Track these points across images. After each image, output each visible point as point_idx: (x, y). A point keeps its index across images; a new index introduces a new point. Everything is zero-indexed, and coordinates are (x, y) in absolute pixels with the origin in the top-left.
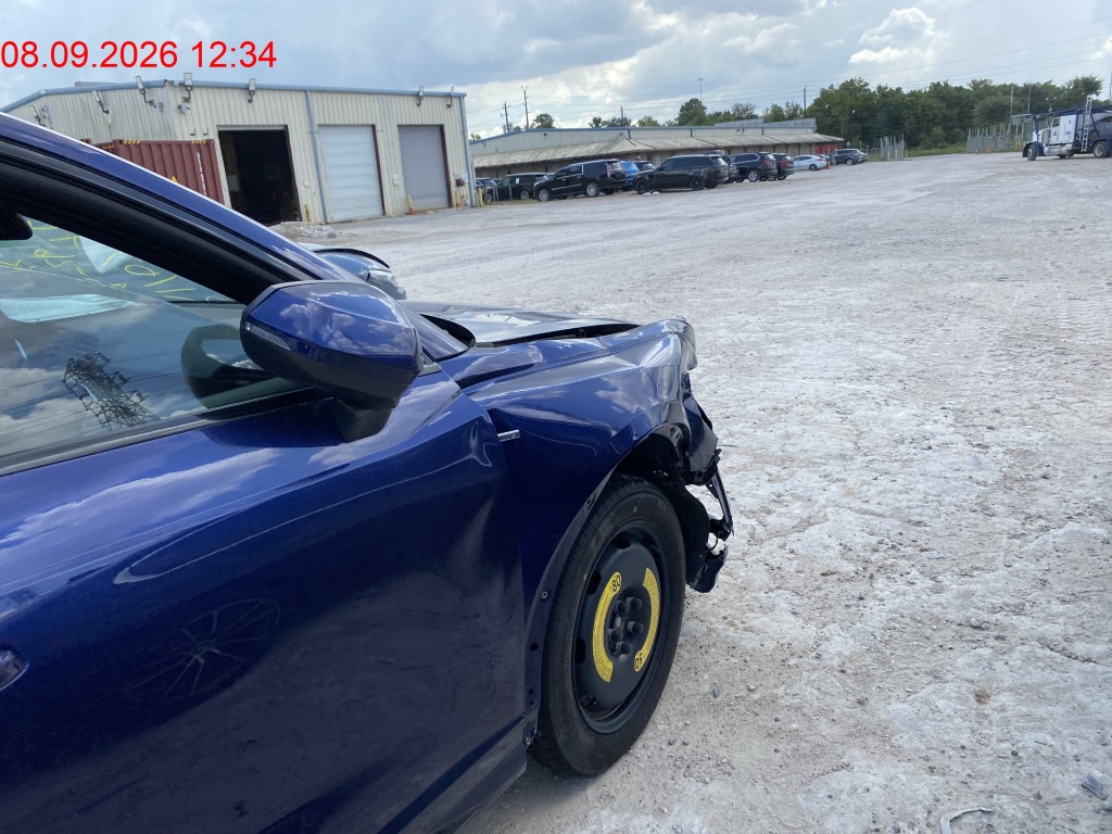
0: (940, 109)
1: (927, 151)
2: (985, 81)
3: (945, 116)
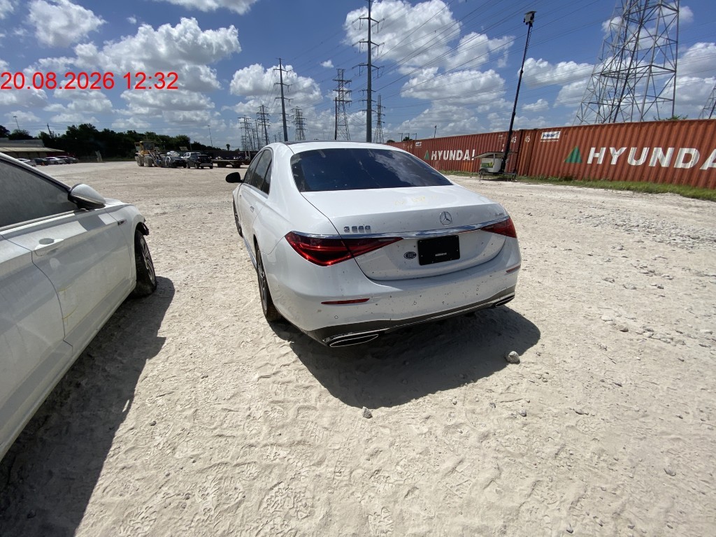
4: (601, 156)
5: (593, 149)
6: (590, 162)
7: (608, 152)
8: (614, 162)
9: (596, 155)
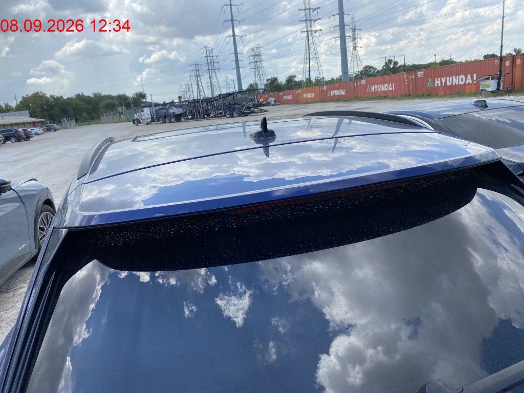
0: (83, 105)
1: (82, 124)
2: (99, 93)
3: (86, 108)
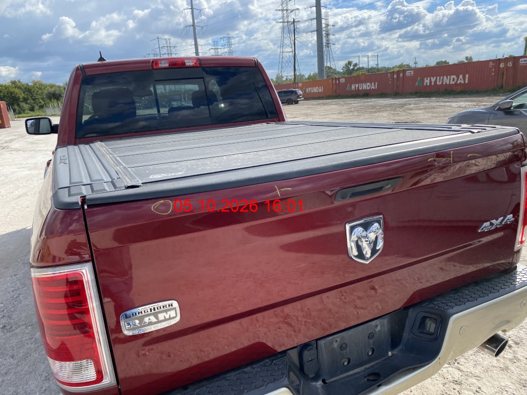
4: (428, 81)
5: (426, 78)
6: (425, 84)
7: (430, 79)
8: (433, 84)
9: (427, 81)
